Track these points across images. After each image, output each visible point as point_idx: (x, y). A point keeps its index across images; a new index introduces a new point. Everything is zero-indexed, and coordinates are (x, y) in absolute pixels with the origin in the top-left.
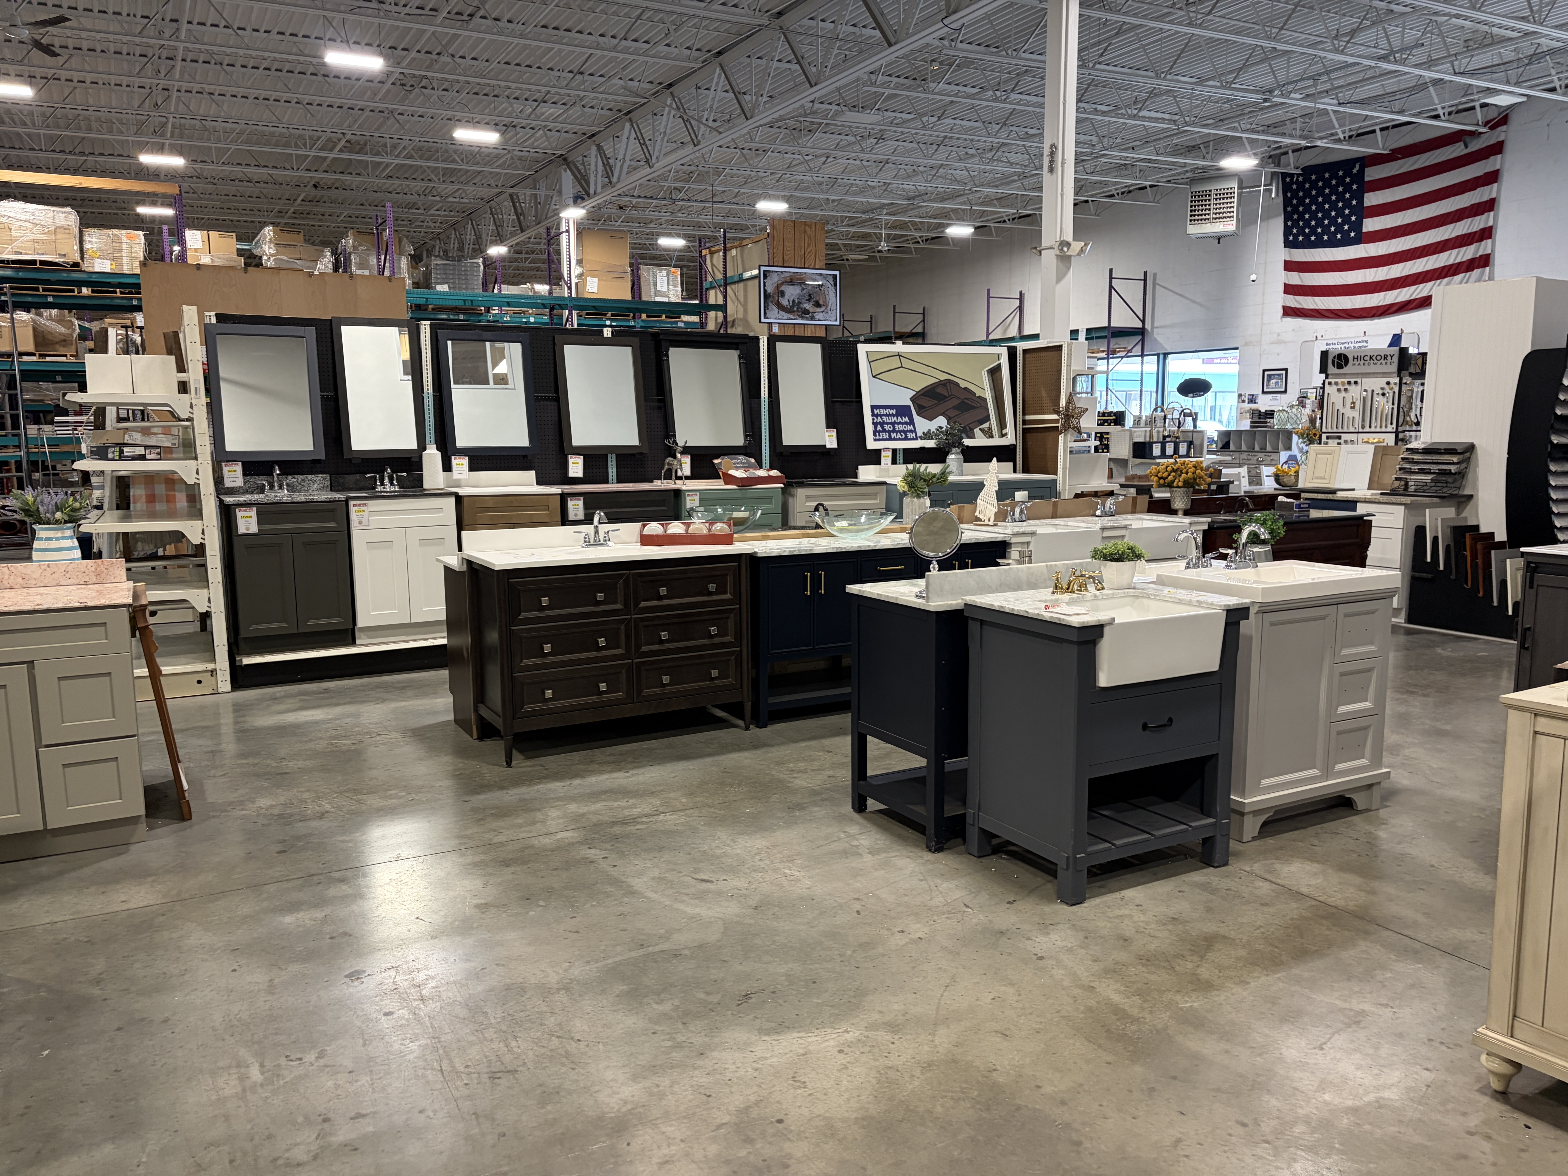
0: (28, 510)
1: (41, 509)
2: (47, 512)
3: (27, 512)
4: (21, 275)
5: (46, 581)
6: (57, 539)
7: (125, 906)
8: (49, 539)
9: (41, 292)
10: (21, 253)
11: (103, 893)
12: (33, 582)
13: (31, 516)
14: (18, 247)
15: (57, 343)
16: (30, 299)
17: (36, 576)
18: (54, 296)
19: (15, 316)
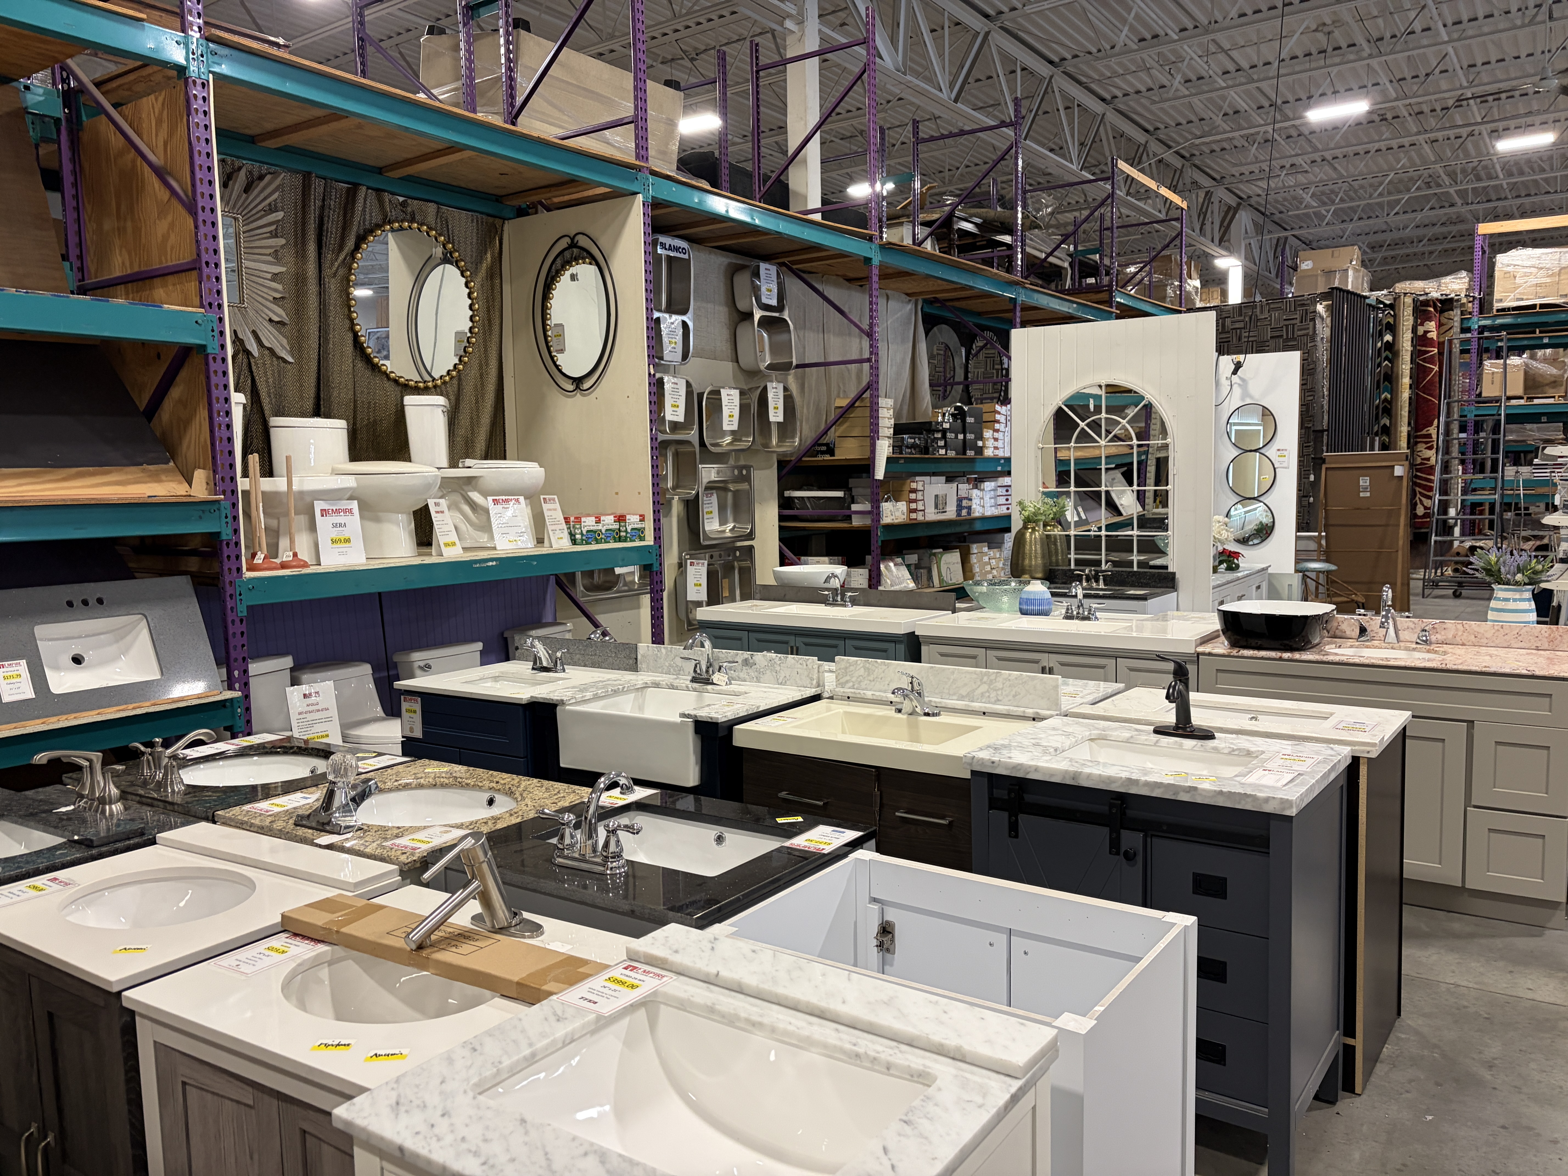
0: (1490, 570)
1: (1503, 570)
2: (1508, 573)
3: (1488, 572)
4: (1519, 320)
5: (1497, 642)
6: (1515, 600)
7: (1530, 995)
8: (1506, 600)
9: (1538, 334)
10: (1522, 299)
11: (1511, 972)
12: (1485, 641)
13: (1492, 575)
14: (1520, 294)
15: (1547, 385)
16: (1525, 343)
17: (1489, 635)
18: (1550, 337)
19: (1508, 362)
